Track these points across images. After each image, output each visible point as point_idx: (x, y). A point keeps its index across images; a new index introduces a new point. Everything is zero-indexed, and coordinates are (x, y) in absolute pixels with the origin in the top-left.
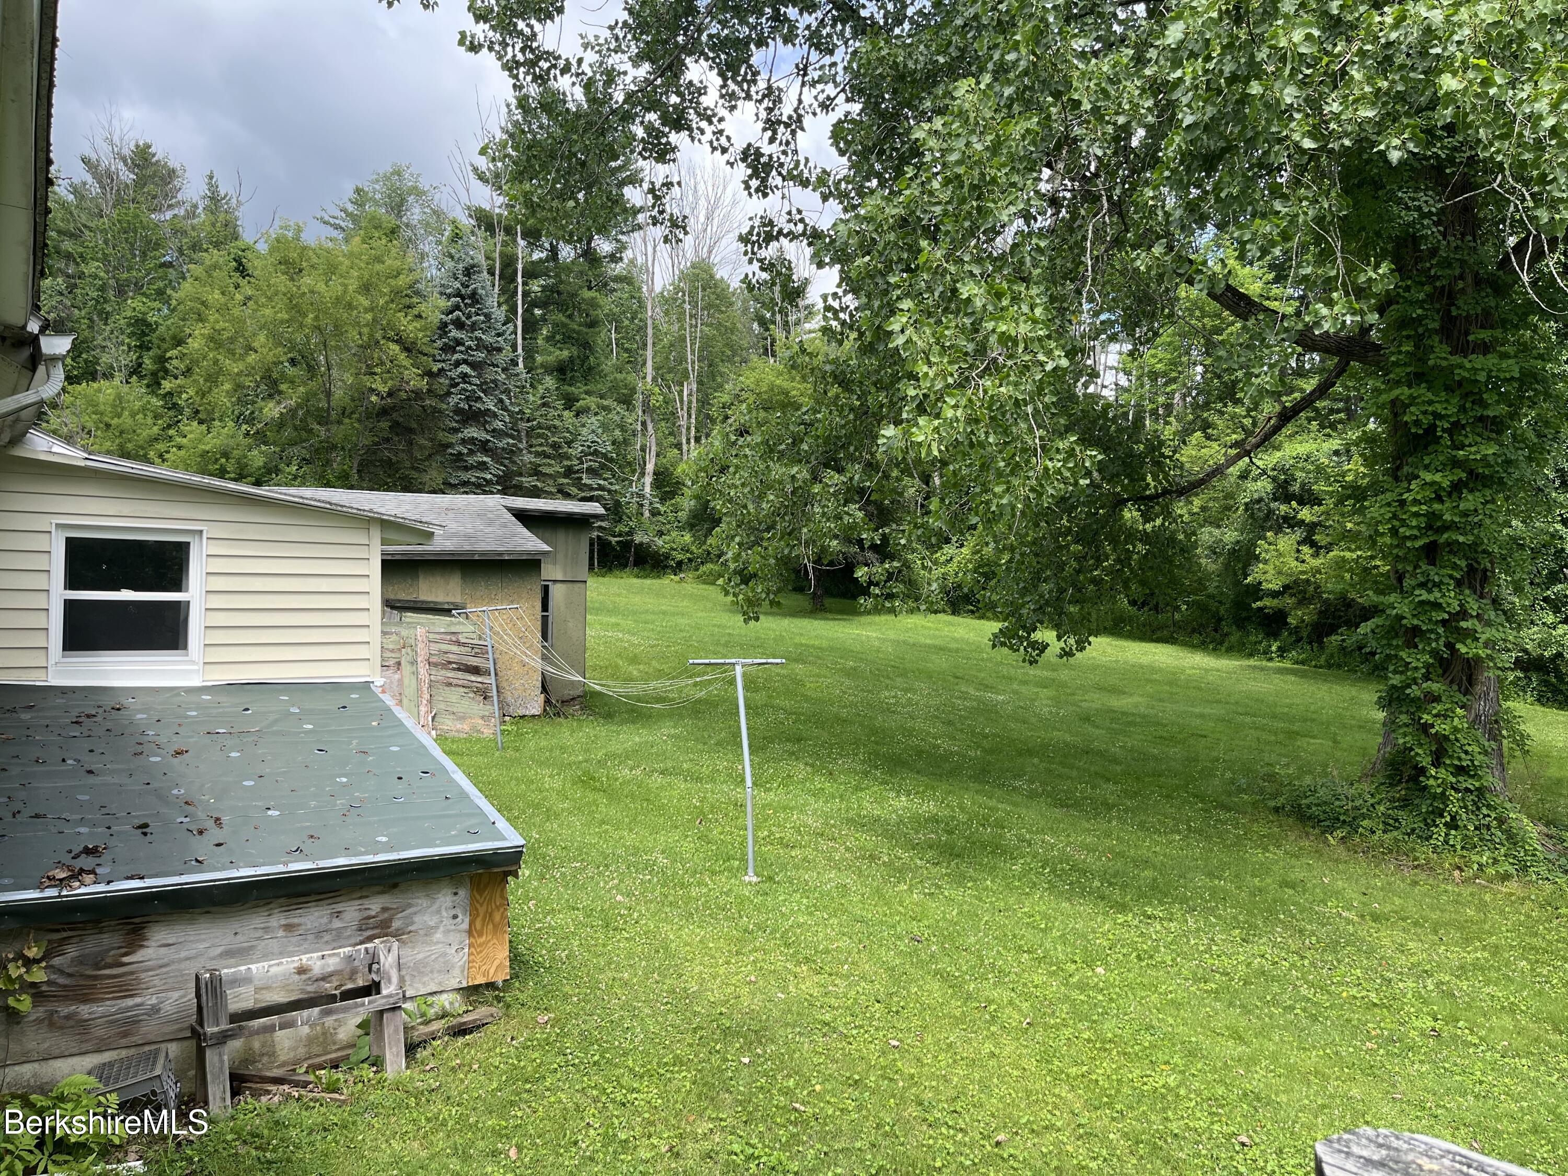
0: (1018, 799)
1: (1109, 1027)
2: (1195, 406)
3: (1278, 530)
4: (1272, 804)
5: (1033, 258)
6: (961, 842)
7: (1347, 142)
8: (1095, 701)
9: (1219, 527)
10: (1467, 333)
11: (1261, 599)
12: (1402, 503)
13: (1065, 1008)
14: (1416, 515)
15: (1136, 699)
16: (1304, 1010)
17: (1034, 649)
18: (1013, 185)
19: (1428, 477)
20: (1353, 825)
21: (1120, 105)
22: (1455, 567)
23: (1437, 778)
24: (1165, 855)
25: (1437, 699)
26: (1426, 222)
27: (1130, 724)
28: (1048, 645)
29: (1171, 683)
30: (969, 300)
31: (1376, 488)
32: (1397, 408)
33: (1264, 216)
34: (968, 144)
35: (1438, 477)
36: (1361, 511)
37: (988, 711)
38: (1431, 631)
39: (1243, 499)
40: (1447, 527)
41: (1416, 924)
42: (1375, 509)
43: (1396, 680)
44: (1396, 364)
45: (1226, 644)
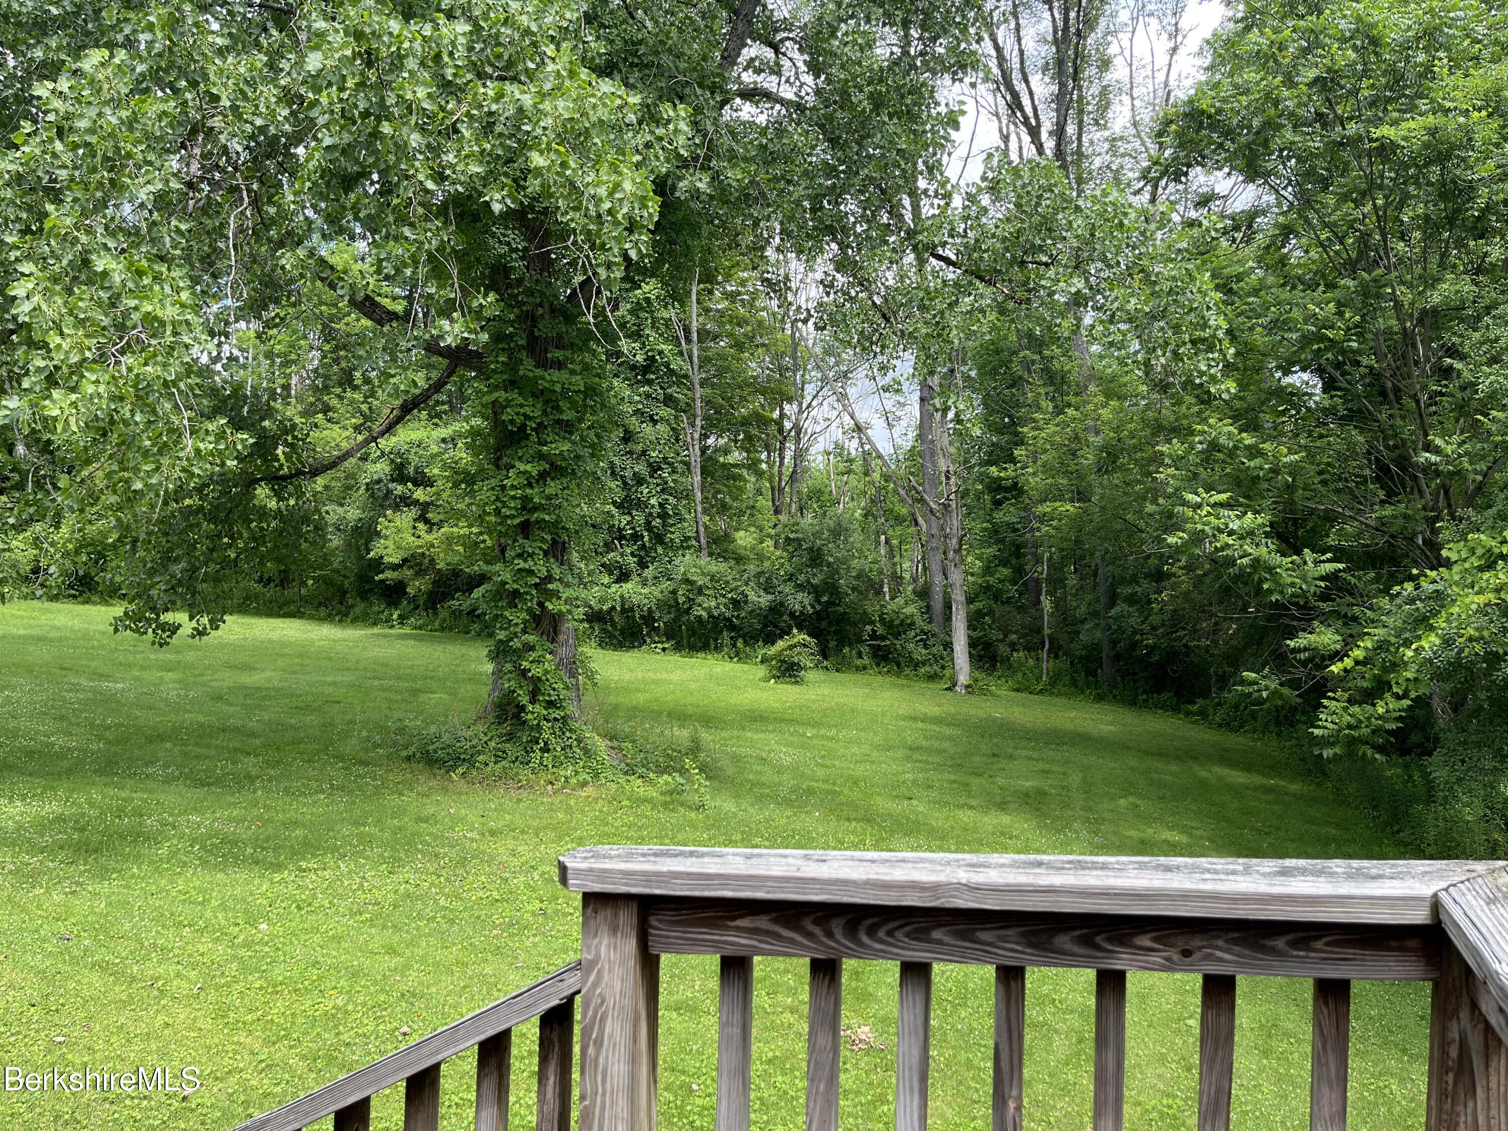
0: (151, 784)
1: (278, 973)
2: (315, 389)
3: (396, 508)
4: (404, 753)
5: (173, 239)
6: (96, 838)
7: (460, 189)
8: (225, 680)
9: (342, 505)
10: (546, 352)
11: (382, 572)
12: (503, 487)
13: (234, 966)
14: (514, 498)
15: (267, 674)
16: (443, 917)
17: (164, 631)
18: (150, 163)
19: (522, 467)
20: (471, 762)
21: (257, 107)
22: (543, 540)
23: (534, 712)
24: (312, 814)
25: (532, 648)
26: (514, 256)
27: (265, 698)
28: (180, 625)
29: (301, 656)
30: (105, 274)
31: (482, 474)
32: (497, 408)
33: (396, 239)
34: (100, 115)
35: (529, 467)
36: (472, 493)
37: (109, 701)
38: (527, 593)
39: (364, 479)
40: (536, 509)
41: (523, 832)
42: (485, 492)
43: (501, 635)
44: (495, 371)
45: (351, 616)
